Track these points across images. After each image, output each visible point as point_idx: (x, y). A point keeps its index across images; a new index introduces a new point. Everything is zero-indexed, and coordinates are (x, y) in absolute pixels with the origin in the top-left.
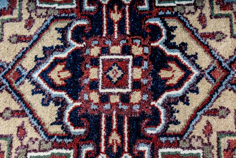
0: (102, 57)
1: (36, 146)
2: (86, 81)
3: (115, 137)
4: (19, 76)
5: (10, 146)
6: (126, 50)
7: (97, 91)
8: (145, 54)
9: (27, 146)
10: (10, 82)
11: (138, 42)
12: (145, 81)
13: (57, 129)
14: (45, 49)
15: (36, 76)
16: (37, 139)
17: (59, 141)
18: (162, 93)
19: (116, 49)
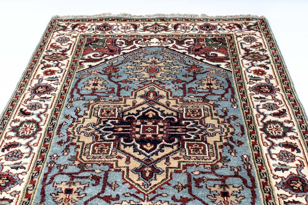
0: (141, 133)
1: (184, 154)
2: (153, 138)
3: (179, 130)
4: (148, 160)
5: (184, 162)
6: (139, 127)
7: (157, 135)
8: (141, 121)
9: (184, 156)
10: (151, 163)
11: (134, 123)
12: (154, 121)
13: (175, 147)
14: (134, 152)
15: (148, 154)
16: (180, 153)
17: (181, 146)
18: (159, 117)
19: (137, 130)
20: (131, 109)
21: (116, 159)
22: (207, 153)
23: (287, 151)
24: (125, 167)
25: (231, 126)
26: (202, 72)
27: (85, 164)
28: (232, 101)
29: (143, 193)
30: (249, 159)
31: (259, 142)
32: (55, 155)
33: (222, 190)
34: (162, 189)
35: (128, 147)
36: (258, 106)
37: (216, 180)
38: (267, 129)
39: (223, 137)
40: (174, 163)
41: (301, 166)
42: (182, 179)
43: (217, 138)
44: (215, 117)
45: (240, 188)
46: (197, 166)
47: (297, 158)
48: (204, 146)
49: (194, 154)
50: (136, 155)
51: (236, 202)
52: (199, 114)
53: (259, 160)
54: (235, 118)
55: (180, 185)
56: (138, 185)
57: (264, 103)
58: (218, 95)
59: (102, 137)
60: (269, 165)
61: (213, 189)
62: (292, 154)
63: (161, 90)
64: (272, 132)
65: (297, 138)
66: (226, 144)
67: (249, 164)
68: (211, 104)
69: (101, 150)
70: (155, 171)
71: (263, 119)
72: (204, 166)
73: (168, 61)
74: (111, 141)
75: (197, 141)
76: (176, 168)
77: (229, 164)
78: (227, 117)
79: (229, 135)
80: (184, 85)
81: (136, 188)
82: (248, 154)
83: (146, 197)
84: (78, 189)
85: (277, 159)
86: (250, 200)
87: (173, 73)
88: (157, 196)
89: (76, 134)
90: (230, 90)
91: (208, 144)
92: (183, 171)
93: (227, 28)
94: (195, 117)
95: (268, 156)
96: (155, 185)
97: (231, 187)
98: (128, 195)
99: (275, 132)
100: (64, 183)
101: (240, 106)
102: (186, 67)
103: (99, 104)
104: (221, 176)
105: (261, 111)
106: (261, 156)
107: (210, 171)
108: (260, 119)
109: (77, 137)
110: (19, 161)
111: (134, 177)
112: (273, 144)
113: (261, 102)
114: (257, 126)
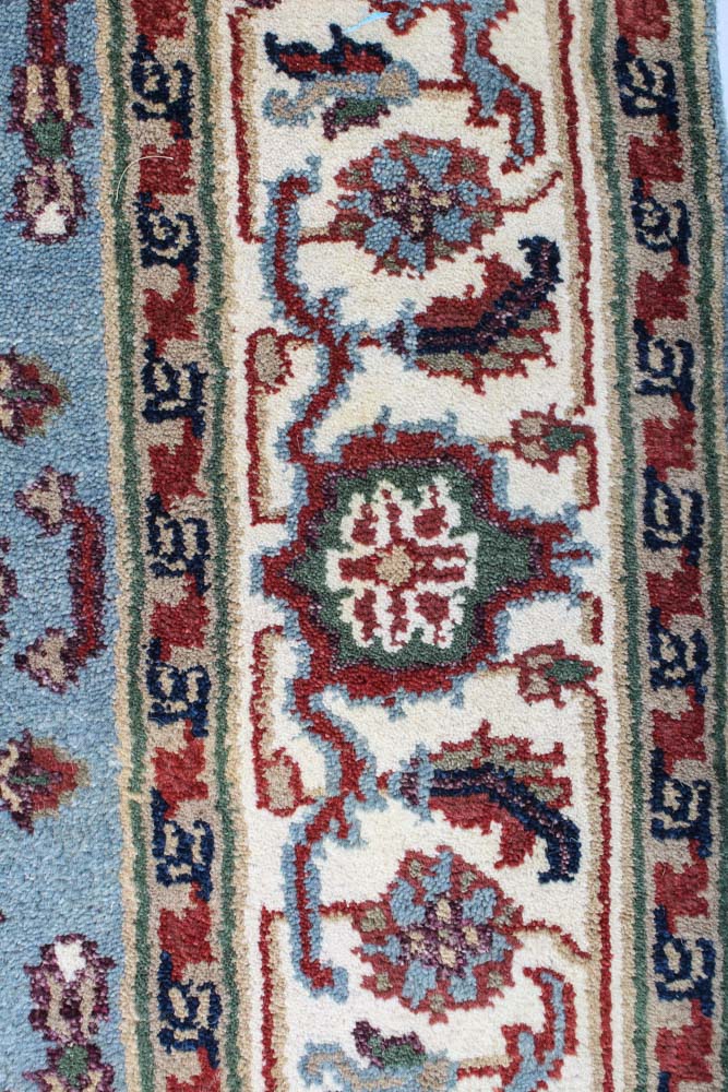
23: (459, 867)
28: (34, 108)
30: (101, 988)
31: (222, 755)
36: (292, 188)
38: (333, 558)
41: (543, 1043)
47: (535, 951)
53: (193, 1004)
57: (357, 143)
60: (270, 1060)
62: (502, 901)
64: (365, 609)
65: (582, 674)
67: (93, 1052)
71: (316, 407)
82: (96, 933)
85: (358, 970)
95: (283, 932)
99: (398, 608)
101: (101, 202)
105: (318, 269)
106: (217, 950)
108: (280, 411)
112: (352, 766)
113: (334, 123)
114: (243, 512)
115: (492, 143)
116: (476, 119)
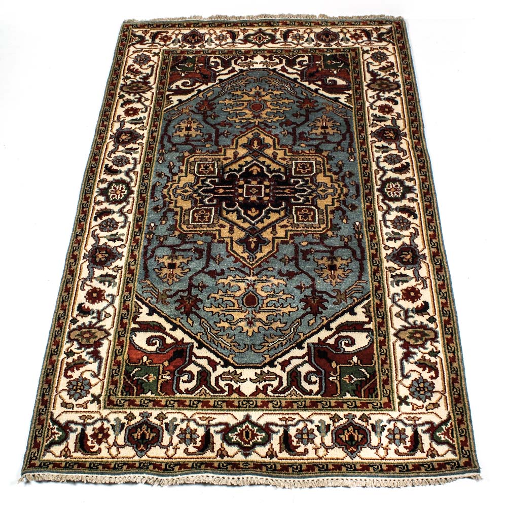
0: (245, 196)
1: (291, 221)
2: (258, 201)
3: (286, 191)
4: (253, 229)
5: (291, 230)
6: (242, 187)
7: (263, 197)
8: (244, 179)
9: (291, 224)
10: (257, 232)
11: (236, 182)
12: (259, 180)
13: (282, 213)
14: (238, 219)
15: (253, 222)
16: (288, 220)
17: (288, 211)
18: (265, 174)
19: (240, 191)
20: (232, 163)
21: (218, 228)
22: (317, 221)
23: (402, 217)
24: (228, 238)
25: (345, 186)
26: (316, 109)
27: (186, 234)
28: (349, 151)
29: (248, 267)
30: (361, 226)
31: (374, 206)
32: (152, 225)
33: (329, 263)
34: (268, 262)
35: (231, 214)
36: (378, 158)
37: (325, 251)
38: (385, 189)
39: (336, 200)
40: (281, 233)
41: (415, 234)
42: (288, 250)
43: (328, 201)
44: (328, 174)
45: (349, 261)
46: (305, 236)
47: (412, 226)
48: (314, 211)
49: (303, 221)
50: (240, 222)
51: (343, 276)
52: (310, 169)
53: (372, 228)
54: (351, 174)
55: (286, 257)
56: (243, 258)
57: (386, 154)
58: (334, 143)
59: (201, 201)
60: (382, 233)
61: (320, 262)
62: (408, 221)
63: (267, 136)
64: (390, 193)
65: (416, 200)
66: (338, 209)
67: (361, 232)
68: (324, 156)
69: (202, 217)
70: (261, 242)
71: (382, 176)
72: (313, 236)
73: (275, 92)
74: (211, 205)
75: (307, 205)
76: (283, 238)
77: (339, 233)
78: (341, 174)
79: (342, 198)
80: (294, 129)
81: (241, 262)
82: (361, 221)
83: (252, 271)
84: (181, 263)
85: (391, 226)
86: (358, 274)
87: (282, 111)
88: (263, 270)
89: (172, 198)
90: (348, 135)
91: (319, 209)
92: (290, 242)
93: (352, 37)
94: (305, 174)
95: (382, 222)
96: (261, 258)
97: (339, 259)
98: (233, 269)
99: (393, 193)
100: (166, 257)
101: (358, 159)
102: (297, 102)
103: (195, 157)
104: (330, 247)
105: (382, 165)
106: (375, 223)
107: (318, 241)
108: (378, 176)
109: (174, 202)
110: (114, 232)
111: (239, 249)
112: (389, 207)
113: (382, 153)
114: (375, 185)
115: (401, 154)
116: (399, 152)
